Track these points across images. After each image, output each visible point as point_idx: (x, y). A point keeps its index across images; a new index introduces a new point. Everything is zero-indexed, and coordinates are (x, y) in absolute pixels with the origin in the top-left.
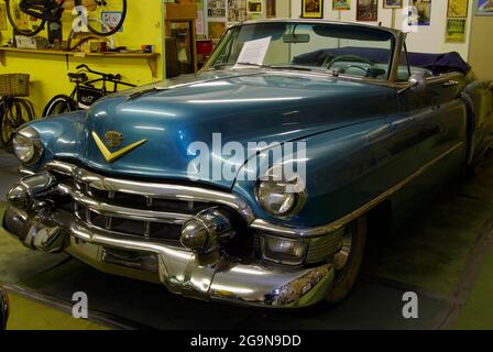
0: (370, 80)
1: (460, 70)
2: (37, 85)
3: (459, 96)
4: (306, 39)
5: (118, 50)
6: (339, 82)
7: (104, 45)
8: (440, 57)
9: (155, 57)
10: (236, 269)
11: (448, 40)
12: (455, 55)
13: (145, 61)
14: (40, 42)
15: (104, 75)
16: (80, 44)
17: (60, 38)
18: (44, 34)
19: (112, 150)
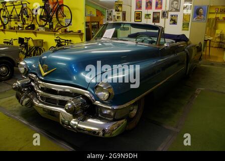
0: (150, 45)
1: (185, 41)
2: (46, 43)
3: (184, 50)
4: (128, 29)
5: (70, 32)
6: (138, 45)
7: (66, 30)
8: (178, 36)
9: (82, 34)
10: (90, 120)
11: (183, 30)
12: (184, 35)
13: (78, 35)
14: (46, 29)
15: (65, 40)
16: (59, 29)
17: (53, 28)
18: (47, 26)
19: (45, 72)
